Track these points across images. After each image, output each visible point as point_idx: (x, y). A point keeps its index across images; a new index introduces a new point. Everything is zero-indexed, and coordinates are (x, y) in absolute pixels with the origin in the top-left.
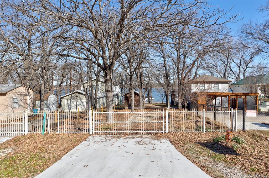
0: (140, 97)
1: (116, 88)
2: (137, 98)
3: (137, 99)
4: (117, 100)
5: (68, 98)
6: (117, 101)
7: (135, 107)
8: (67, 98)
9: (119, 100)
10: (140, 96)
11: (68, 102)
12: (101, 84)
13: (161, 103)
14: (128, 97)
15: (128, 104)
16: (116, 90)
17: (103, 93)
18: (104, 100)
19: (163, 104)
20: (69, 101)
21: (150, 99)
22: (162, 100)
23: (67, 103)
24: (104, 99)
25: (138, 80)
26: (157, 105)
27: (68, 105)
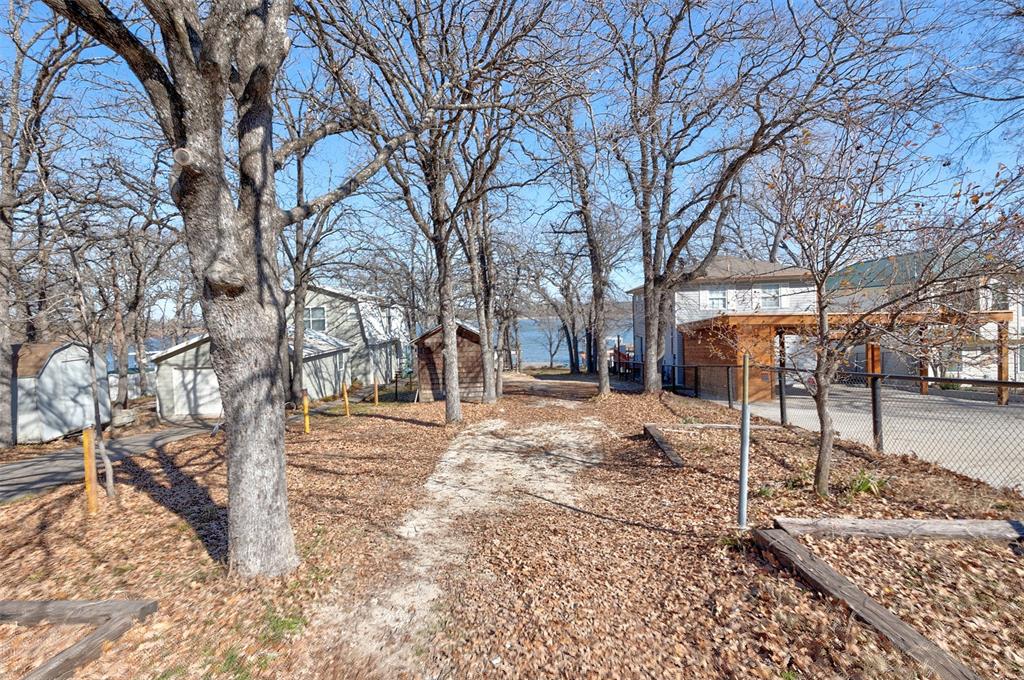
0: (482, 346)
1: (389, 318)
2: (471, 350)
3: (471, 354)
4: (395, 361)
5: (184, 362)
6: (394, 364)
7: (463, 390)
8: (180, 363)
9: (404, 361)
10: (485, 340)
11: (184, 377)
12: (331, 302)
13: (548, 364)
14: (429, 348)
15: (432, 379)
16: (389, 323)
17: (336, 337)
18: (341, 363)
19: (555, 369)
20: (190, 375)
21: (513, 353)
22: (552, 356)
23: (183, 382)
24: (341, 359)
25: (472, 270)
26: (535, 372)
27: (186, 389)
